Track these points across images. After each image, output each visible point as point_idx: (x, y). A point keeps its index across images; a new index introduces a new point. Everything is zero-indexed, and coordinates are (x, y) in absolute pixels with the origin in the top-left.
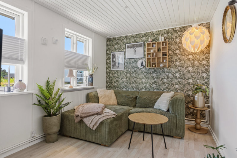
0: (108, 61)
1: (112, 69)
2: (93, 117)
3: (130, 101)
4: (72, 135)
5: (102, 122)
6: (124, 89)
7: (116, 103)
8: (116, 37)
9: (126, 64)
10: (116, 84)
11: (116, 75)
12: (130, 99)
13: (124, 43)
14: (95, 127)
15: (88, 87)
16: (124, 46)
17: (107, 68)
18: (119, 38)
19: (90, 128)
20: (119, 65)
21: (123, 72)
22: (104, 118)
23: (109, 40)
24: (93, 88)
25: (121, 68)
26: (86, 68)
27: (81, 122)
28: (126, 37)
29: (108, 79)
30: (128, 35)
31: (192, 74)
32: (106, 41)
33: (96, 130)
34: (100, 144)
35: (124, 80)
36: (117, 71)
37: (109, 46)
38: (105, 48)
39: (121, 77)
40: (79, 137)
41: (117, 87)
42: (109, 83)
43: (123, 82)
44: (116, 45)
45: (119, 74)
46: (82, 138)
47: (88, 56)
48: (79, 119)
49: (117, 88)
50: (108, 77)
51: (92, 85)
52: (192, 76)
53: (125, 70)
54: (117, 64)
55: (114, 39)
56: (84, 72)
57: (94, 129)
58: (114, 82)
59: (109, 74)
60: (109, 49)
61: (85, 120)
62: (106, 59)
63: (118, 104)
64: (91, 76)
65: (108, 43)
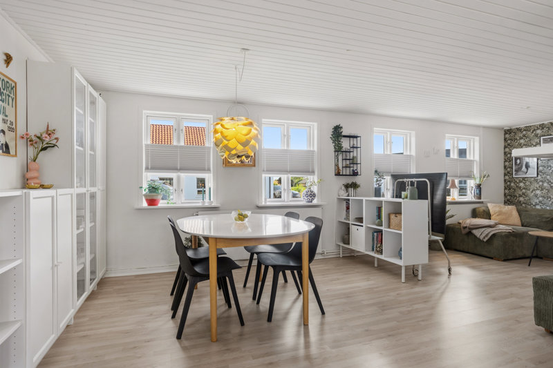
0: (507, 164)
1: (514, 176)
2: (484, 229)
3: (545, 222)
4: (458, 248)
5: (494, 235)
6: (538, 207)
8: (523, 126)
9: (541, 168)
10: (521, 199)
11: (522, 184)
12: (544, 220)
13: (536, 135)
14: (486, 239)
15: (474, 200)
16: (538, 141)
17: (505, 175)
18: (527, 129)
19: (479, 239)
20: (527, 169)
21: (536, 181)
22: (497, 231)
23: (508, 132)
24: (482, 202)
25: (532, 173)
26: (470, 176)
27: (470, 233)
28: (542, 126)
29: (507, 191)
30: (546, 122)
32: (503, 133)
33: (487, 241)
34: (492, 258)
35: (538, 192)
36: (524, 179)
37: (509, 141)
38: (502, 144)
39: (532, 188)
40: (466, 250)
41: (524, 203)
42: (508, 197)
43: (536, 196)
44: (521, 138)
45: (528, 183)
46: (470, 251)
47: (474, 161)
48: (467, 230)
49: (524, 205)
50: (507, 187)
51: (480, 198)
53: (539, 177)
54: (524, 168)
55: (519, 130)
56: (468, 181)
57: (485, 240)
58: (518, 195)
59: (509, 183)
60: (508, 145)
61: (474, 232)
62: (503, 160)
63: (522, 226)
64: (479, 186)
65: (507, 136)
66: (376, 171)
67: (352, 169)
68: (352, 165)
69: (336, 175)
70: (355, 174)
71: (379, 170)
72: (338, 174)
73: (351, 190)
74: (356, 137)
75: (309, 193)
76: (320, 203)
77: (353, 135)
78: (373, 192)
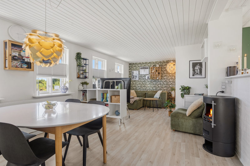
0: (130, 75)
5: (134, 101)
6: (139, 90)
7: (136, 96)
9: (140, 77)
10: (134, 88)
11: (134, 83)
12: (143, 94)
13: (138, 66)
16: (139, 68)
18: (136, 64)
19: (130, 103)
21: (138, 81)
23: (130, 64)
25: (137, 79)
28: (140, 63)
31: (171, 82)
36: (135, 81)
38: (128, 68)
39: (137, 84)
43: (138, 86)
44: (134, 67)
52: (171, 84)
54: (135, 77)
55: (133, 64)
57: (132, 103)
60: (130, 69)
65: (130, 66)
66: (93, 77)
67: (84, 75)
68: (84, 73)
69: (77, 78)
70: (86, 77)
71: (94, 76)
72: (78, 78)
73: (85, 86)
74: (86, 59)
75: (65, 88)
76: (70, 93)
77: (85, 58)
78: (92, 86)
